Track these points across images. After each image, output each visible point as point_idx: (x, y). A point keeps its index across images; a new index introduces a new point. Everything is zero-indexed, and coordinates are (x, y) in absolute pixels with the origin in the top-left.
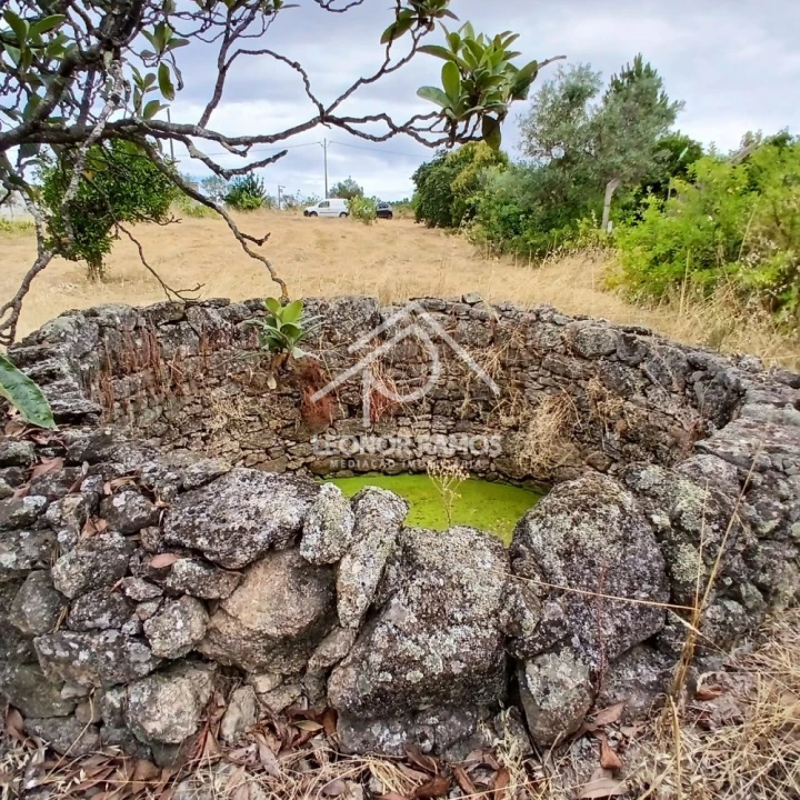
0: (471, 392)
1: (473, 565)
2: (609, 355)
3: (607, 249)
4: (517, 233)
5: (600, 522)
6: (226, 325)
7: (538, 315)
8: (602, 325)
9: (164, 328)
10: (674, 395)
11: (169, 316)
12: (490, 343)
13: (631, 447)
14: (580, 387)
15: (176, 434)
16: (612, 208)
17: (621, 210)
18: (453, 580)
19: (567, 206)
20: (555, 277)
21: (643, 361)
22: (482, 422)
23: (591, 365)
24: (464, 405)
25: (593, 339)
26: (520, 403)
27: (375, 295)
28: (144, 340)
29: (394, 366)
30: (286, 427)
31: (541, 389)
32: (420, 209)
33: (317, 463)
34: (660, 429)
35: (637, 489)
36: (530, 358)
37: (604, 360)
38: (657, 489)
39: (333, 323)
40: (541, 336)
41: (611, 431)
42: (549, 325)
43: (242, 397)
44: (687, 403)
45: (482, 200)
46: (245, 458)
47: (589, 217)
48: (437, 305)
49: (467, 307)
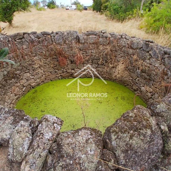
0: (102, 58)
1: (86, 153)
2: (141, 48)
3: (141, 18)
4: (118, 13)
5: (142, 137)
6: (36, 39)
7: (121, 36)
8: (139, 39)
9: (17, 41)
10: (158, 61)
11: (18, 37)
12: (108, 44)
13: (143, 74)
14: (131, 57)
15: (25, 69)
16: (143, 7)
17: (145, 7)
18: (77, 161)
19: (131, 6)
20: (127, 25)
21: (150, 51)
22: (105, 65)
23: (135, 51)
24: (100, 61)
25: (136, 44)
26: (115, 61)
27: (77, 31)
28: (11, 44)
29: (82, 51)
30: (55, 66)
31: (121, 57)
32: (94, 8)
33: (64, 75)
34: (152, 70)
35: (155, 112)
36: (119, 48)
37: (139, 50)
38: (163, 114)
39: (66, 39)
40: (122, 42)
41: (138, 69)
42: (124, 39)
43: (43, 59)
44: (162, 64)
45: (109, 4)
46: (45, 74)
47: (137, 9)
48: (94, 33)
49: (102, 34)
